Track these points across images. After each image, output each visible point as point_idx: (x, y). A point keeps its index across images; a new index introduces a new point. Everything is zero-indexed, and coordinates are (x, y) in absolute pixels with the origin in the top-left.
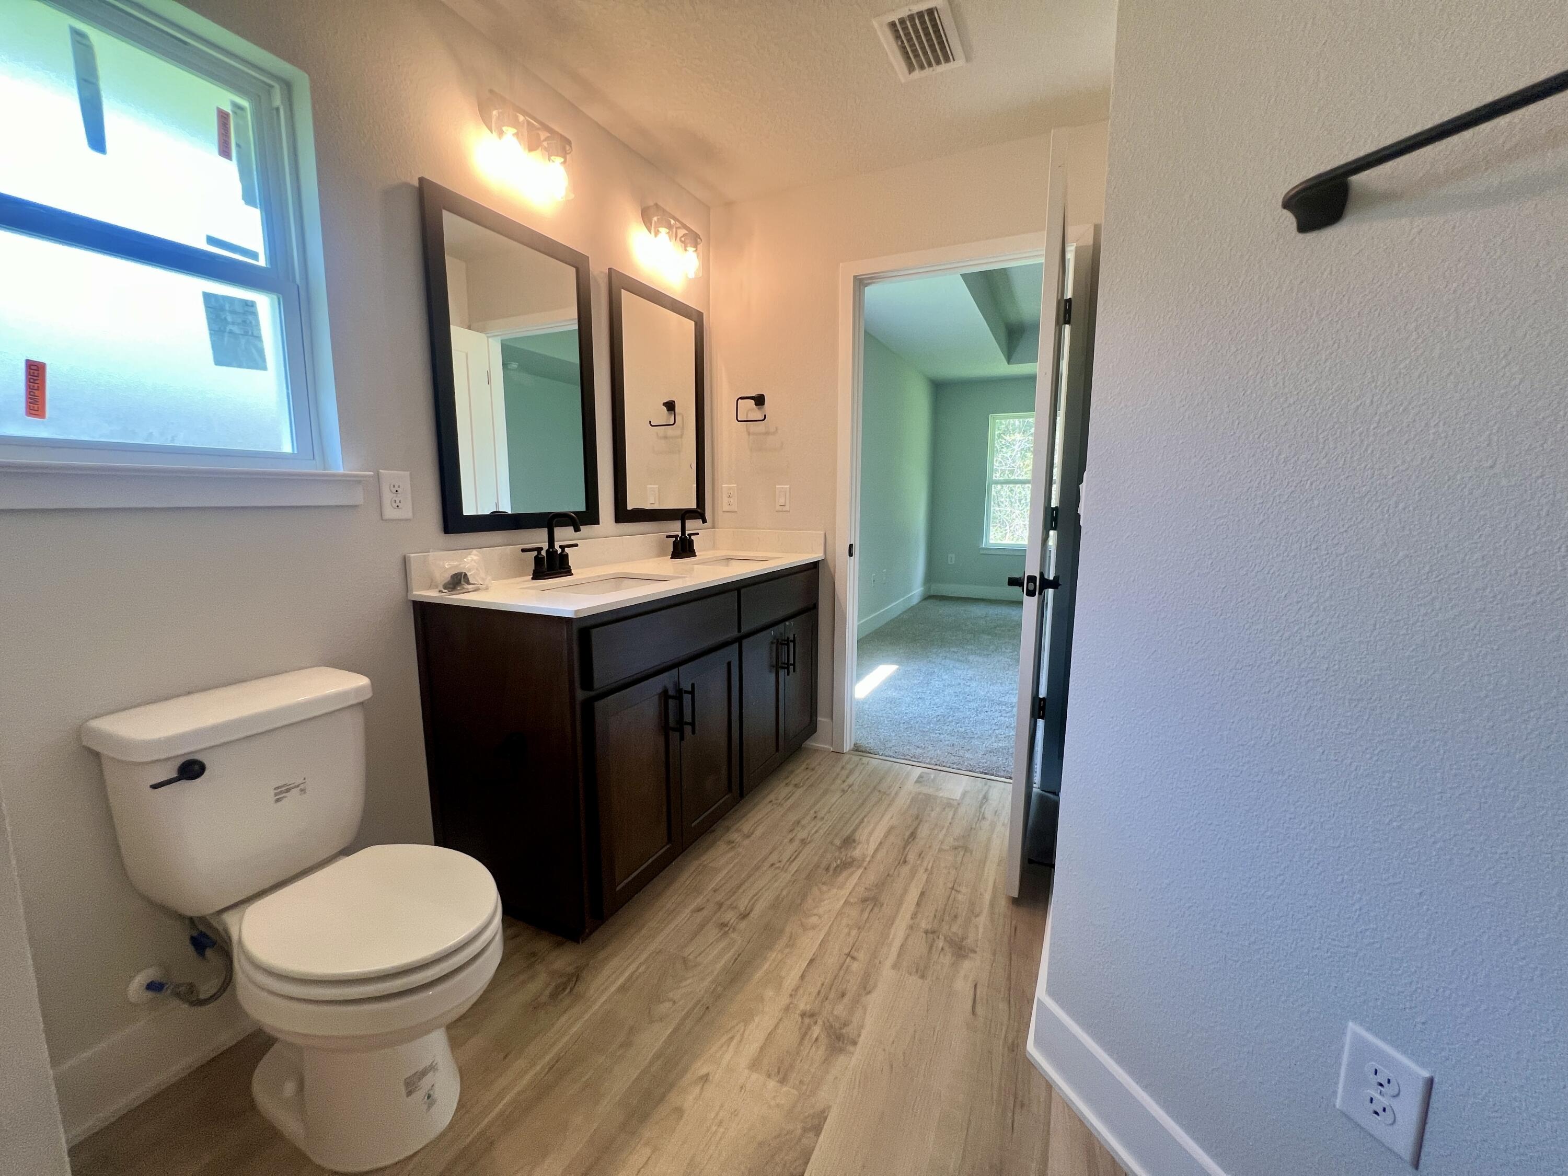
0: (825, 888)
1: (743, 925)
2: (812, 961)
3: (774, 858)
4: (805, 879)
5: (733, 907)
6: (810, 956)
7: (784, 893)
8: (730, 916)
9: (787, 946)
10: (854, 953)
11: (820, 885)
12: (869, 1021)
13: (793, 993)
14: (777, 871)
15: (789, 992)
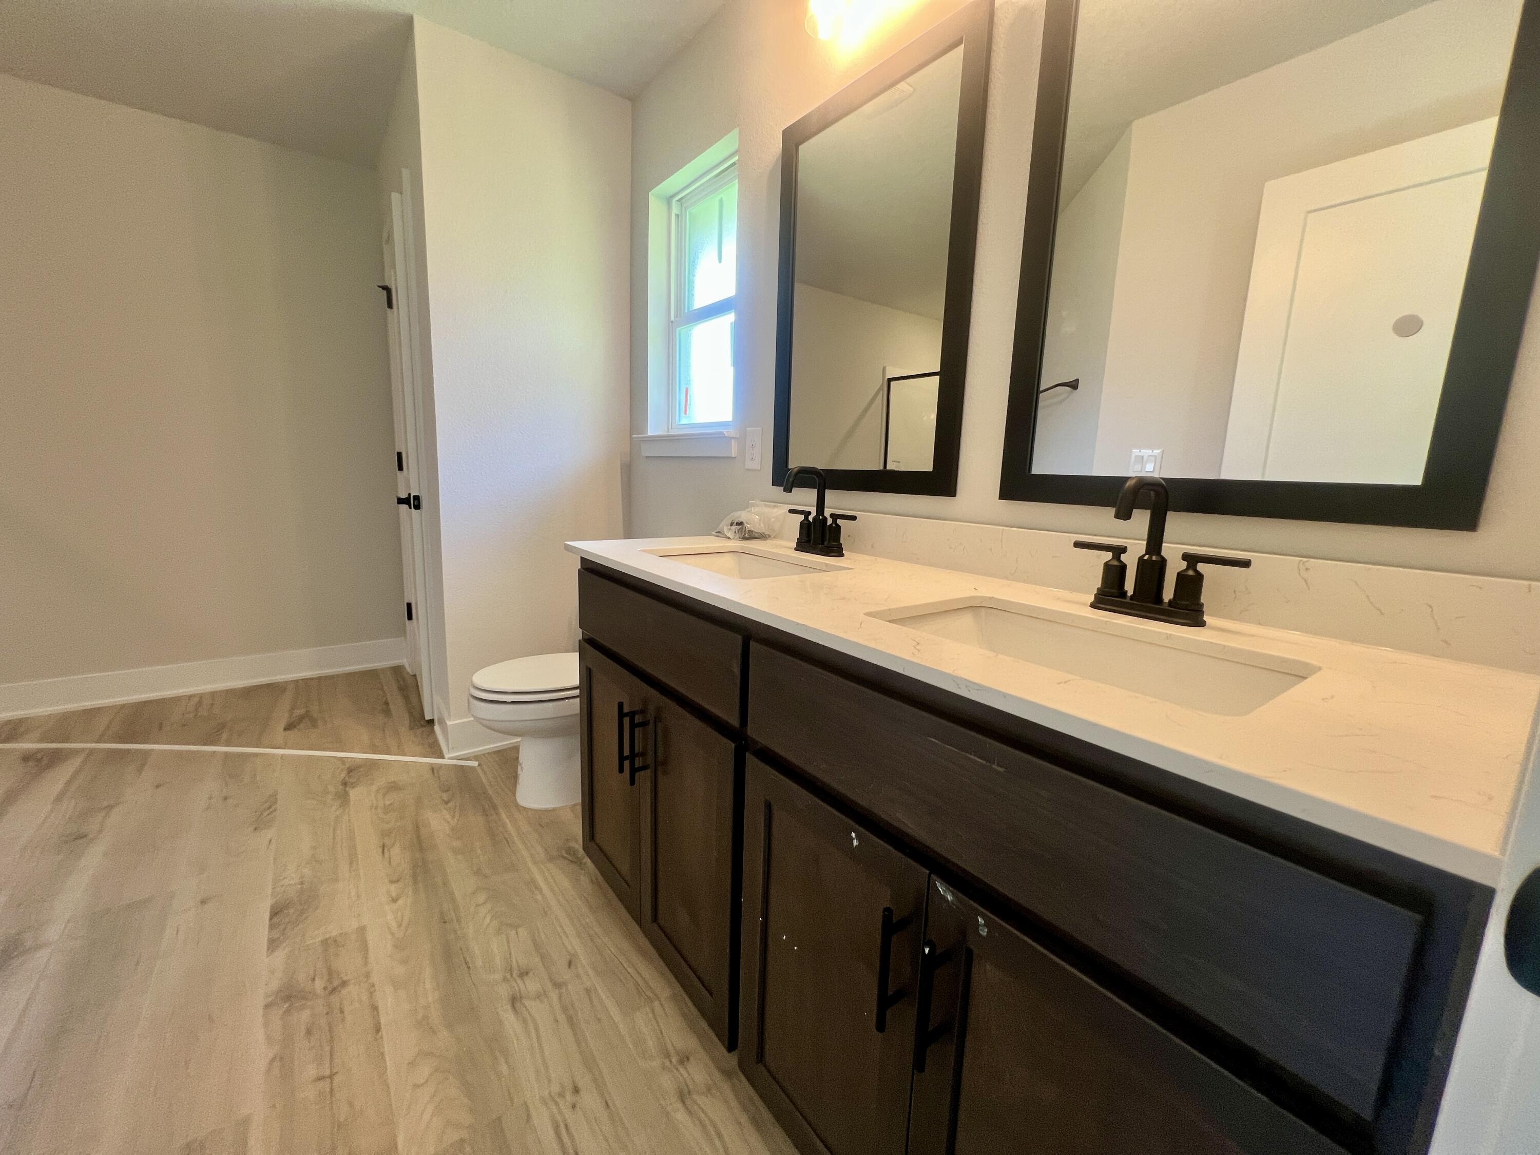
0: (453, 1136)
1: (504, 991)
2: (378, 1030)
3: (590, 1099)
4: (499, 1119)
5: (540, 996)
6: (384, 1032)
7: (504, 1068)
8: (531, 986)
9: (425, 1017)
10: (325, 1085)
11: (464, 1134)
12: (260, 1035)
13: (372, 989)
14: (555, 1089)
15: (377, 988)
